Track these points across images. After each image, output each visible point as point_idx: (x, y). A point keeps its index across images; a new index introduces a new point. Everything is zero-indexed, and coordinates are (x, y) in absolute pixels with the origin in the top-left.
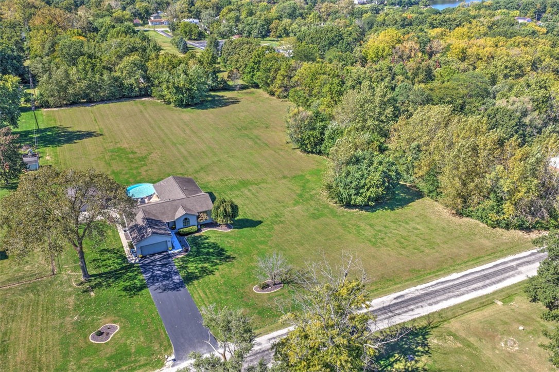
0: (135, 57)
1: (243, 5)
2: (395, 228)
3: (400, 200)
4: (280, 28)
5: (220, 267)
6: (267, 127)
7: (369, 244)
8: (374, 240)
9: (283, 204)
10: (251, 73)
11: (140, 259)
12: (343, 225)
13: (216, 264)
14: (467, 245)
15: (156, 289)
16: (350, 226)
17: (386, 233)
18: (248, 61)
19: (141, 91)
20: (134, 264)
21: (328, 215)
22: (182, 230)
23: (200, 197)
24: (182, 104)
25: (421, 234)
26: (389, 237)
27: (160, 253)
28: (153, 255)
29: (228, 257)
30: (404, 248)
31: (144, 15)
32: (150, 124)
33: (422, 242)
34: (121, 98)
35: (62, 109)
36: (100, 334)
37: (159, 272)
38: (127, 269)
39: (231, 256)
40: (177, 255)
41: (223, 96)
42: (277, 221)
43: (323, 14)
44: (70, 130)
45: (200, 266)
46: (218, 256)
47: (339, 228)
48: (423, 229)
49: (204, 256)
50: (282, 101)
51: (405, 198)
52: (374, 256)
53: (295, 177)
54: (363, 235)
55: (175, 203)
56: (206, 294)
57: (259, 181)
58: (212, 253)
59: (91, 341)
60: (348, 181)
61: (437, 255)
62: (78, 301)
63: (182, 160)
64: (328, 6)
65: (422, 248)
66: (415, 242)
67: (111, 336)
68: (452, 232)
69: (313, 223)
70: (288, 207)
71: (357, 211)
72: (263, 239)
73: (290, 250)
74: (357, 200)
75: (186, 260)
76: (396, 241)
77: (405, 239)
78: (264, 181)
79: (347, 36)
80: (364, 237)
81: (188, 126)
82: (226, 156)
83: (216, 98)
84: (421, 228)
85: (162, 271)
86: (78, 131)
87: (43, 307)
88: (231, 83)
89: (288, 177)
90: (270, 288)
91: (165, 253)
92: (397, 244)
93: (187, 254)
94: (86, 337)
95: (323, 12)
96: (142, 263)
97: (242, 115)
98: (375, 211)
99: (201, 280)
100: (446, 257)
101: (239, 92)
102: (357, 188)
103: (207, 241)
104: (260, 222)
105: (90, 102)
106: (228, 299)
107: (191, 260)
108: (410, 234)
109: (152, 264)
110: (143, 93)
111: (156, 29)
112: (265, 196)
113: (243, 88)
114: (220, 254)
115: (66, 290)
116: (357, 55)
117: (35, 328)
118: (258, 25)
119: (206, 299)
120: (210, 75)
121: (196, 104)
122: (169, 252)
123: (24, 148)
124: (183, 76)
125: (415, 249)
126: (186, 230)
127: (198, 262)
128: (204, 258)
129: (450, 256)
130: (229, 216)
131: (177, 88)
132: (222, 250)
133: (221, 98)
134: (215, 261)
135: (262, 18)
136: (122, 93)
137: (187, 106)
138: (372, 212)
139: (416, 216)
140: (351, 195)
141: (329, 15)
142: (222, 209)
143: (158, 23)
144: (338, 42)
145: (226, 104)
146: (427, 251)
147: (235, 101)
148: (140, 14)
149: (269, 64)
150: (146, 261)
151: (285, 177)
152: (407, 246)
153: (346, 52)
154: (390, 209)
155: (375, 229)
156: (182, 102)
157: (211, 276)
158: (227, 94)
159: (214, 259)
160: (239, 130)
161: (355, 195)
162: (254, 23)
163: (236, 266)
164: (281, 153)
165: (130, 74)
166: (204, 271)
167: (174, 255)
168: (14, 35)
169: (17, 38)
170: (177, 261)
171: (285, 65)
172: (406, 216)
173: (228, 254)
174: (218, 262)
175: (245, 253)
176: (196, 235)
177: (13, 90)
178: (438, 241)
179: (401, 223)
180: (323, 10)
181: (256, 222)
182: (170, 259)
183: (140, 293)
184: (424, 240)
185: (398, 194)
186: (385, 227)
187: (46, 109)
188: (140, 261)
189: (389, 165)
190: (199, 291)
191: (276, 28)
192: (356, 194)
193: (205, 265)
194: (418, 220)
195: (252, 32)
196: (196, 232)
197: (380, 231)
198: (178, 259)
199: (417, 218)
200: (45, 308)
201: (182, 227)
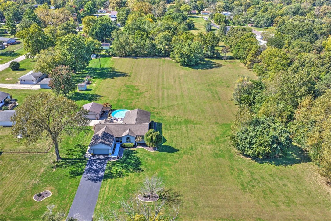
0: (166, 33)
1: (267, 5)
2: (269, 180)
3: (289, 159)
4: (280, 21)
5: (130, 174)
6: (228, 87)
7: (240, 187)
8: (246, 185)
9: (201, 142)
10: (238, 50)
11: (91, 155)
12: (232, 168)
13: (130, 172)
14: (321, 212)
15: (85, 177)
16: (236, 170)
17: (259, 182)
18: (238, 41)
19: (166, 53)
20: (87, 158)
21: (226, 157)
22: (124, 144)
23: (143, 126)
24: (184, 64)
25: (287, 191)
26: (259, 186)
27: (103, 155)
28: (99, 155)
29: (139, 169)
30: (265, 199)
31: (200, 8)
32: (159, 73)
33: (283, 198)
34: (154, 56)
35: (122, 58)
36: (40, 195)
37: (95, 167)
38: (81, 160)
39: (142, 169)
40: (112, 159)
41: (214, 62)
42: (189, 152)
43: (321, 13)
44: (116, 71)
45: (120, 170)
46: (134, 166)
47: (227, 169)
48: (291, 188)
49: (126, 164)
50: (250, 70)
51: (294, 158)
52: (236, 198)
53: (223, 124)
54: (241, 179)
55: (127, 126)
56: (109, 190)
57: (198, 122)
58: (132, 164)
59: (33, 198)
60: (245, 136)
61: (289, 213)
62: (45, 172)
63: (161, 99)
64: (326, 8)
65: (280, 203)
66: (278, 196)
67: (44, 199)
68: (315, 198)
69: (211, 160)
70: (203, 145)
71: (249, 160)
72: (170, 163)
73: (182, 176)
74: (248, 152)
75: (114, 164)
76: (263, 191)
77: (271, 192)
78: (201, 123)
79: (317, 31)
80: (239, 181)
81: (179, 78)
82: (189, 101)
83: (209, 63)
84: (290, 187)
85: (97, 167)
86: (120, 72)
87: (28, 170)
88: (222, 55)
89: (219, 124)
90: (149, 198)
91: (106, 156)
92: (262, 194)
93: (118, 160)
94: (32, 195)
95: (322, 12)
96: (91, 159)
97: (217, 76)
98: (263, 163)
99: (113, 180)
100: (295, 217)
101: (226, 60)
102: (251, 144)
103: (135, 155)
104: (178, 150)
105: (137, 56)
106: (119, 197)
107: (117, 164)
108: (277, 189)
109: (95, 161)
110: (167, 54)
111: (203, 17)
112: (194, 133)
113: (230, 58)
114: (137, 166)
115: (45, 163)
116: (317, 45)
117: (16, 181)
118: (265, 19)
119: (107, 193)
120: (209, 48)
121: (193, 65)
122: (109, 156)
123: (87, 77)
124: (187, 47)
125: (274, 202)
126: (127, 144)
127: (120, 167)
128: (125, 165)
129: (299, 218)
130: (154, 142)
131: (182, 54)
132: (140, 163)
133: (212, 64)
134: (130, 169)
135: (271, 14)
136: (154, 53)
137: (187, 65)
138: (260, 163)
139: (293, 176)
140: (245, 147)
141: (326, 14)
142: (150, 137)
143: (206, 13)
144: (305, 35)
145: (212, 68)
146: (282, 207)
147: (219, 66)
148: (198, 8)
149: (246, 45)
150: (94, 158)
151: (216, 123)
152: (268, 197)
153: (307, 42)
154: (276, 164)
155: (252, 177)
156: (185, 63)
157: (121, 179)
158: (217, 61)
159: (131, 168)
160: (209, 85)
161: (248, 148)
162: (263, 17)
163: (140, 177)
164: (225, 106)
165: (161, 43)
166: (120, 175)
167: (111, 158)
168: (121, 16)
169: (122, 18)
170: (109, 163)
171: (255, 47)
172: (285, 173)
173: (141, 167)
174: (132, 170)
175: (151, 169)
176: (132, 149)
177: (88, 46)
178: (298, 201)
179: (276, 178)
180: (322, 10)
181: (175, 149)
182: (106, 161)
183: (76, 177)
184: (287, 197)
185: (290, 155)
186: (262, 177)
187: (114, 57)
188: (90, 157)
189: (281, 132)
190: (107, 187)
191: (278, 21)
192: (250, 148)
193: (123, 171)
194: (292, 179)
195: (260, 23)
196: (132, 147)
197: (256, 180)
198: (111, 162)
199: (293, 178)
200: (29, 171)
201: (126, 142)
